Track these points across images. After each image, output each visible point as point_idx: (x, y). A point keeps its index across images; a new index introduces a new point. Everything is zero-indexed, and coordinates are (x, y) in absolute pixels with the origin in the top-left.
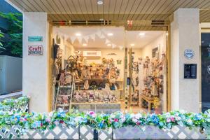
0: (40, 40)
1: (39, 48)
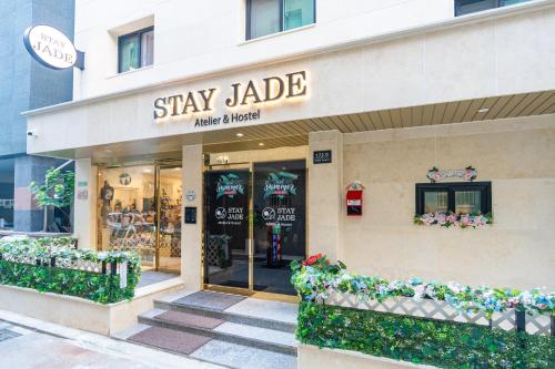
0: (86, 184)
1: (85, 192)
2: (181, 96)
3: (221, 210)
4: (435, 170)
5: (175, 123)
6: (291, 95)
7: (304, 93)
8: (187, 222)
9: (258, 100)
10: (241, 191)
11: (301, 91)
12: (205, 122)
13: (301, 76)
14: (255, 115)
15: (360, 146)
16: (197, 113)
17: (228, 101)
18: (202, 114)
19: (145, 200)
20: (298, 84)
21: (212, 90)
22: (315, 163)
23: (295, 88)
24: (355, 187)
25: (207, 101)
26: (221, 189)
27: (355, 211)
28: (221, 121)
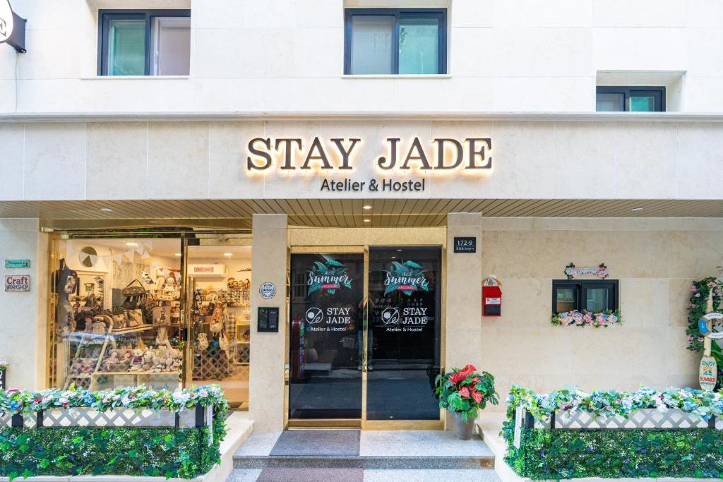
0: (27, 264)
1: (24, 279)
2: (299, 141)
3: (315, 312)
4: (572, 266)
5: (284, 180)
6: (472, 166)
7: (489, 166)
8: (260, 329)
9: (426, 166)
10: (348, 284)
11: (485, 162)
12: (339, 186)
13: (485, 144)
14: (419, 186)
15: (496, 233)
16: (325, 171)
17: (382, 160)
18: (336, 173)
19: (116, 291)
20: (482, 153)
21: (355, 141)
22: (456, 251)
23: (477, 158)
24: (491, 282)
25: (346, 155)
26: (315, 281)
27: (491, 311)
28: (366, 187)
